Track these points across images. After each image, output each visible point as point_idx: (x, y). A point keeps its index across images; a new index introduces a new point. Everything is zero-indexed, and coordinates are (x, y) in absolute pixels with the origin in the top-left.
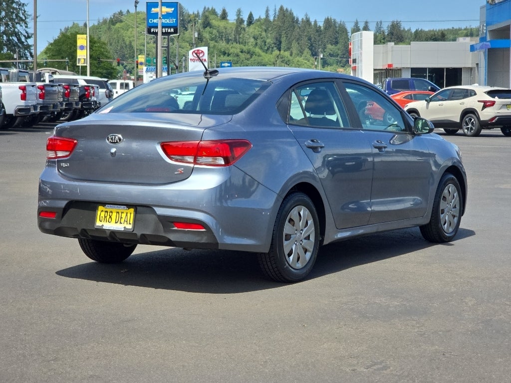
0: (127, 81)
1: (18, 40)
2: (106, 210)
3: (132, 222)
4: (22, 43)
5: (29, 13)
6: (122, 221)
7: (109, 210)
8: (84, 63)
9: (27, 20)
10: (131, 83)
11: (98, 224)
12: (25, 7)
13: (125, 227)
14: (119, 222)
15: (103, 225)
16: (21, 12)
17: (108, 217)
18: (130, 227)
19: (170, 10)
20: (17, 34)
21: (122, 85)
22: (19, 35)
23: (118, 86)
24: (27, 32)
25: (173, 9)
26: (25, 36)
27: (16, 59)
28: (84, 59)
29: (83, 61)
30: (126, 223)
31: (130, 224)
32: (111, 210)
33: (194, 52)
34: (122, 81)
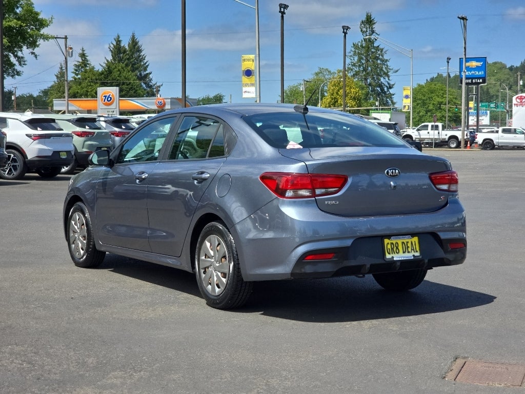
0: (436, 124)
1: (381, 90)
2: (392, 241)
3: (418, 249)
4: (385, 93)
5: (391, 68)
6: (410, 250)
7: (394, 242)
8: (408, 109)
9: (389, 73)
10: (440, 125)
11: (388, 256)
12: (388, 62)
13: (414, 256)
14: (407, 251)
15: (393, 257)
16: (384, 67)
17: (395, 248)
18: (417, 254)
19: (479, 64)
20: (381, 86)
21: (432, 126)
22: (382, 86)
23: (430, 127)
24: (388, 84)
25: (482, 63)
26: (387, 87)
27: (377, 106)
28: (409, 106)
29: (407, 107)
30: (413, 251)
31: (417, 251)
32: (397, 241)
33: (517, 98)
34: (433, 124)
